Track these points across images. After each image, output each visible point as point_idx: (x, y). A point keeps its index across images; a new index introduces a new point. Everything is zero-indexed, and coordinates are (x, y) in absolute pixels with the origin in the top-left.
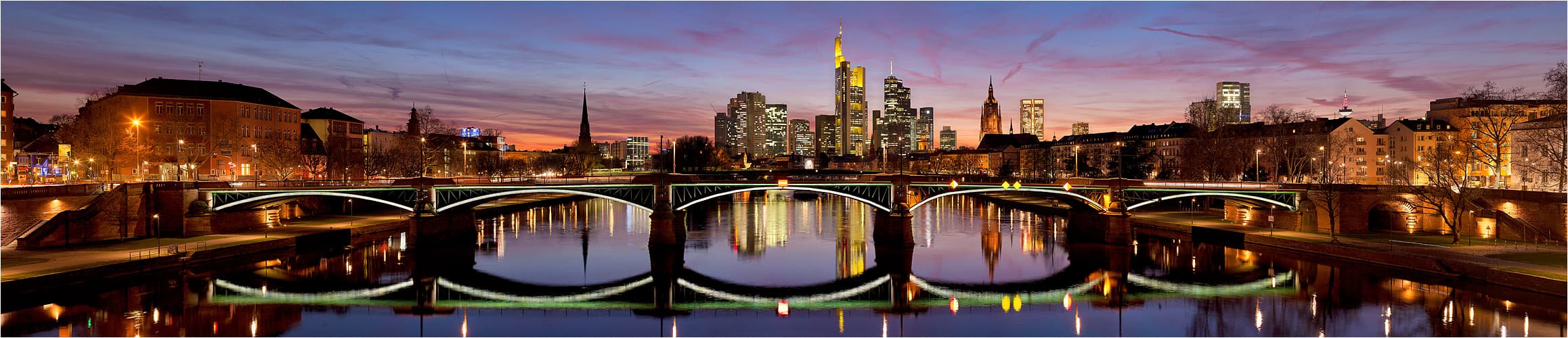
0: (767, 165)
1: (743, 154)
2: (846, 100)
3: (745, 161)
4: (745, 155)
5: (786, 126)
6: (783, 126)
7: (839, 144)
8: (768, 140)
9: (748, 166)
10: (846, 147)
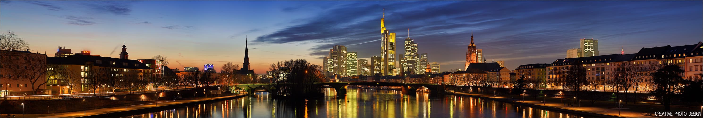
0: (347, 80)
1: (335, 75)
2: (386, 49)
3: (336, 78)
4: (336, 76)
5: (356, 62)
6: (355, 62)
7: (383, 71)
8: (348, 69)
9: (337, 81)
10: (386, 71)
